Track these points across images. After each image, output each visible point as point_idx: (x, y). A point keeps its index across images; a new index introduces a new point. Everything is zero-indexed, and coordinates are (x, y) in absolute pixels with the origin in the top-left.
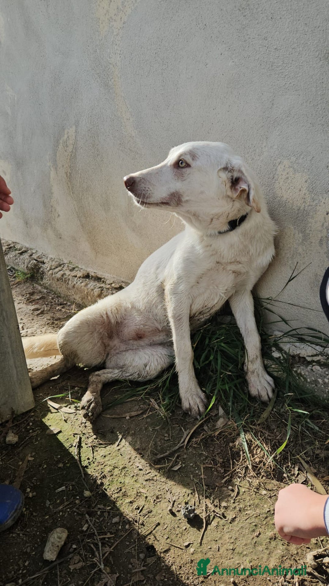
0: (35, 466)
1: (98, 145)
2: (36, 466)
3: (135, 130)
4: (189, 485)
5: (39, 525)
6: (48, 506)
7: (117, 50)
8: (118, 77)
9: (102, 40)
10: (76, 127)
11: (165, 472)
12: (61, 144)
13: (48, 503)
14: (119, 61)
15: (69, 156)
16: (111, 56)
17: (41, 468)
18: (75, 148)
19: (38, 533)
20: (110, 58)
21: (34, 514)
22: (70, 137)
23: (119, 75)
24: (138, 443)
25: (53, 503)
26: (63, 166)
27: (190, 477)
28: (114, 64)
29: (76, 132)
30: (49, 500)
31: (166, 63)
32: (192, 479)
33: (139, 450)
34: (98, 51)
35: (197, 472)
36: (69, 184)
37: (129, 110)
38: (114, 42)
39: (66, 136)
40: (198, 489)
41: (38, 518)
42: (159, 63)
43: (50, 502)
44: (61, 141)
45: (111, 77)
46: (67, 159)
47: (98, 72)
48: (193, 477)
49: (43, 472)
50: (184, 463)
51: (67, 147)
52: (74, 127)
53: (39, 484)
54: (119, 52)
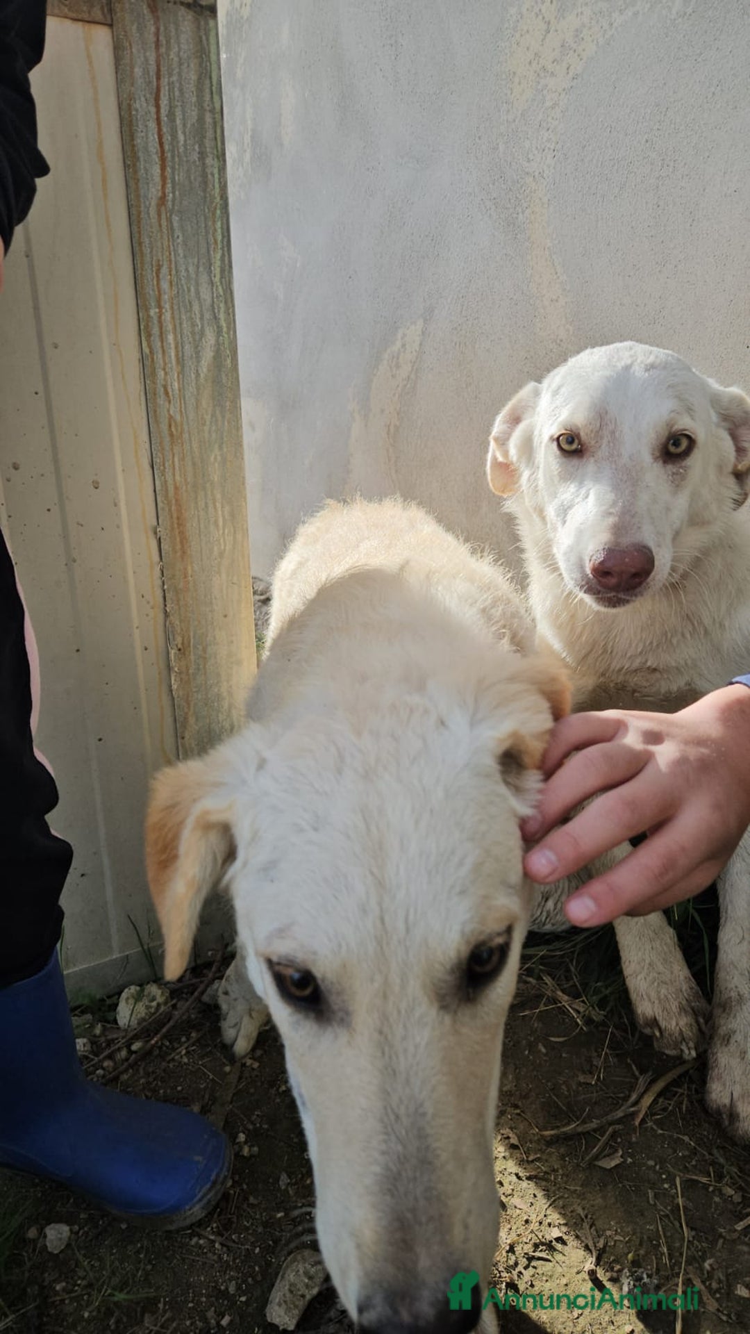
0: (259, 1084)
1: (472, 361)
2: (262, 1083)
3: (568, 326)
4: (642, 1215)
5: (260, 1230)
6: (283, 1188)
7: (549, 140)
8: (543, 204)
9: (514, 121)
10: (425, 320)
11: (578, 1165)
12: (385, 362)
13: (284, 1180)
14: (549, 166)
15: (399, 389)
16: (531, 156)
17: (273, 1091)
18: (417, 369)
19: (257, 1250)
20: (529, 161)
21: (252, 1200)
22: (407, 346)
23: (545, 200)
24: (510, 1077)
25: (296, 1183)
26: (382, 411)
27: (646, 1194)
28: (537, 174)
29: (423, 333)
30: (286, 1172)
31: (672, 164)
32: (652, 1202)
33: (511, 1095)
34: (501, 148)
35: (666, 1186)
36: (391, 450)
37: (558, 277)
38: (544, 124)
39: (399, 344)
40: (669, 1234)
41: (258, 1213)
42: (652, 164)
43: (290, 1177)
44: (386, 356)
45: (525, 205)
46: (394, 395)
47: (495, 195)
48: (656, 1196)
49: (278, 1100)
50: (632, 1156)
51: (398, 366)
52: (420, 323)
53: (268, 1130)
54: (552, 147)
